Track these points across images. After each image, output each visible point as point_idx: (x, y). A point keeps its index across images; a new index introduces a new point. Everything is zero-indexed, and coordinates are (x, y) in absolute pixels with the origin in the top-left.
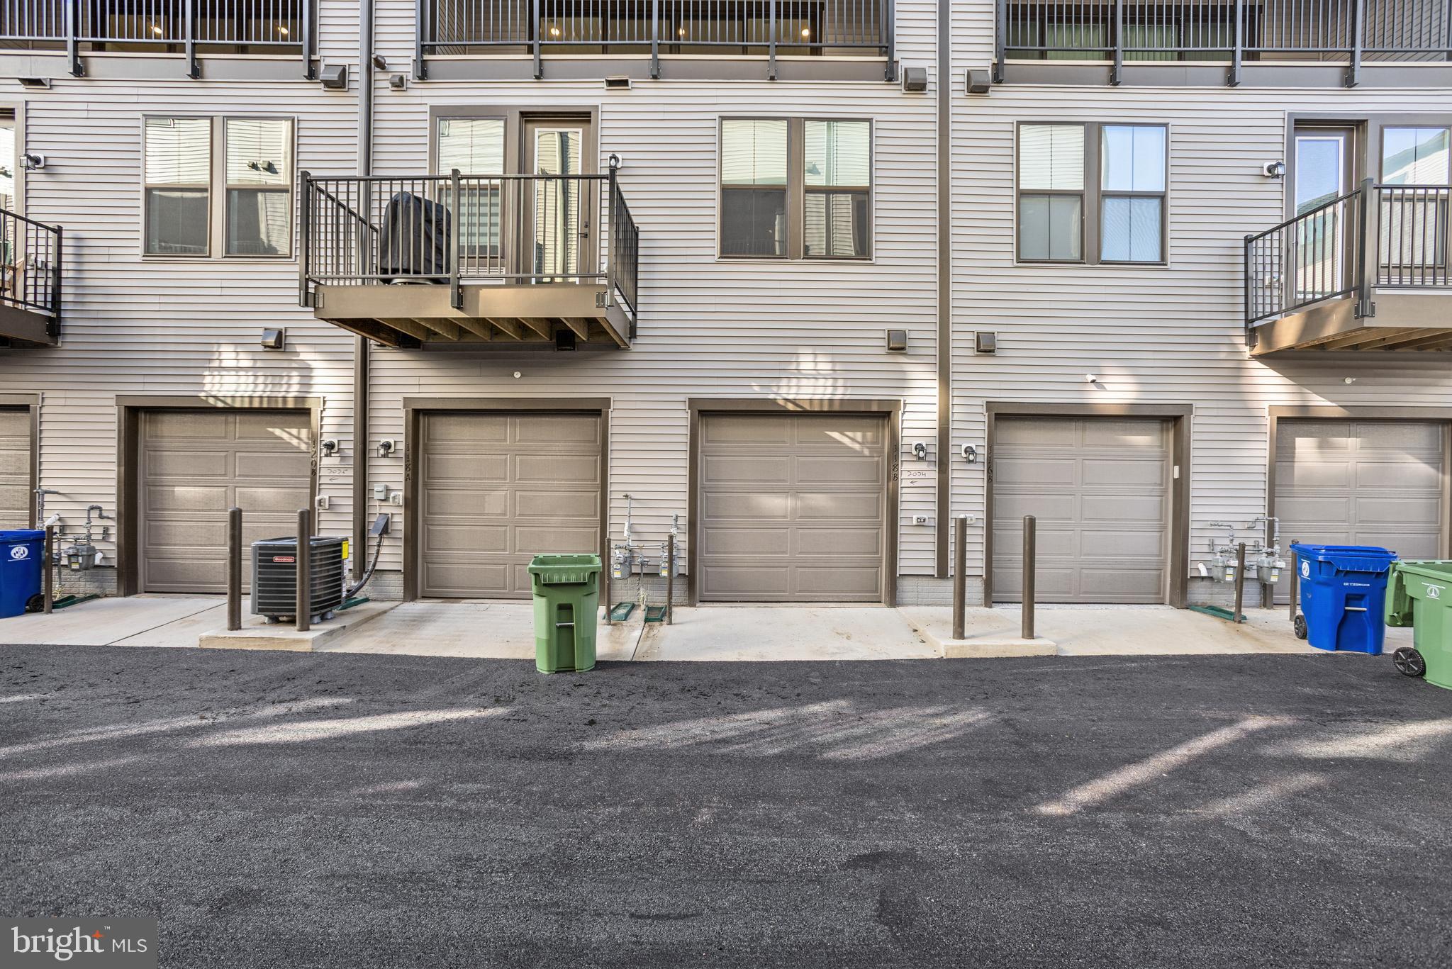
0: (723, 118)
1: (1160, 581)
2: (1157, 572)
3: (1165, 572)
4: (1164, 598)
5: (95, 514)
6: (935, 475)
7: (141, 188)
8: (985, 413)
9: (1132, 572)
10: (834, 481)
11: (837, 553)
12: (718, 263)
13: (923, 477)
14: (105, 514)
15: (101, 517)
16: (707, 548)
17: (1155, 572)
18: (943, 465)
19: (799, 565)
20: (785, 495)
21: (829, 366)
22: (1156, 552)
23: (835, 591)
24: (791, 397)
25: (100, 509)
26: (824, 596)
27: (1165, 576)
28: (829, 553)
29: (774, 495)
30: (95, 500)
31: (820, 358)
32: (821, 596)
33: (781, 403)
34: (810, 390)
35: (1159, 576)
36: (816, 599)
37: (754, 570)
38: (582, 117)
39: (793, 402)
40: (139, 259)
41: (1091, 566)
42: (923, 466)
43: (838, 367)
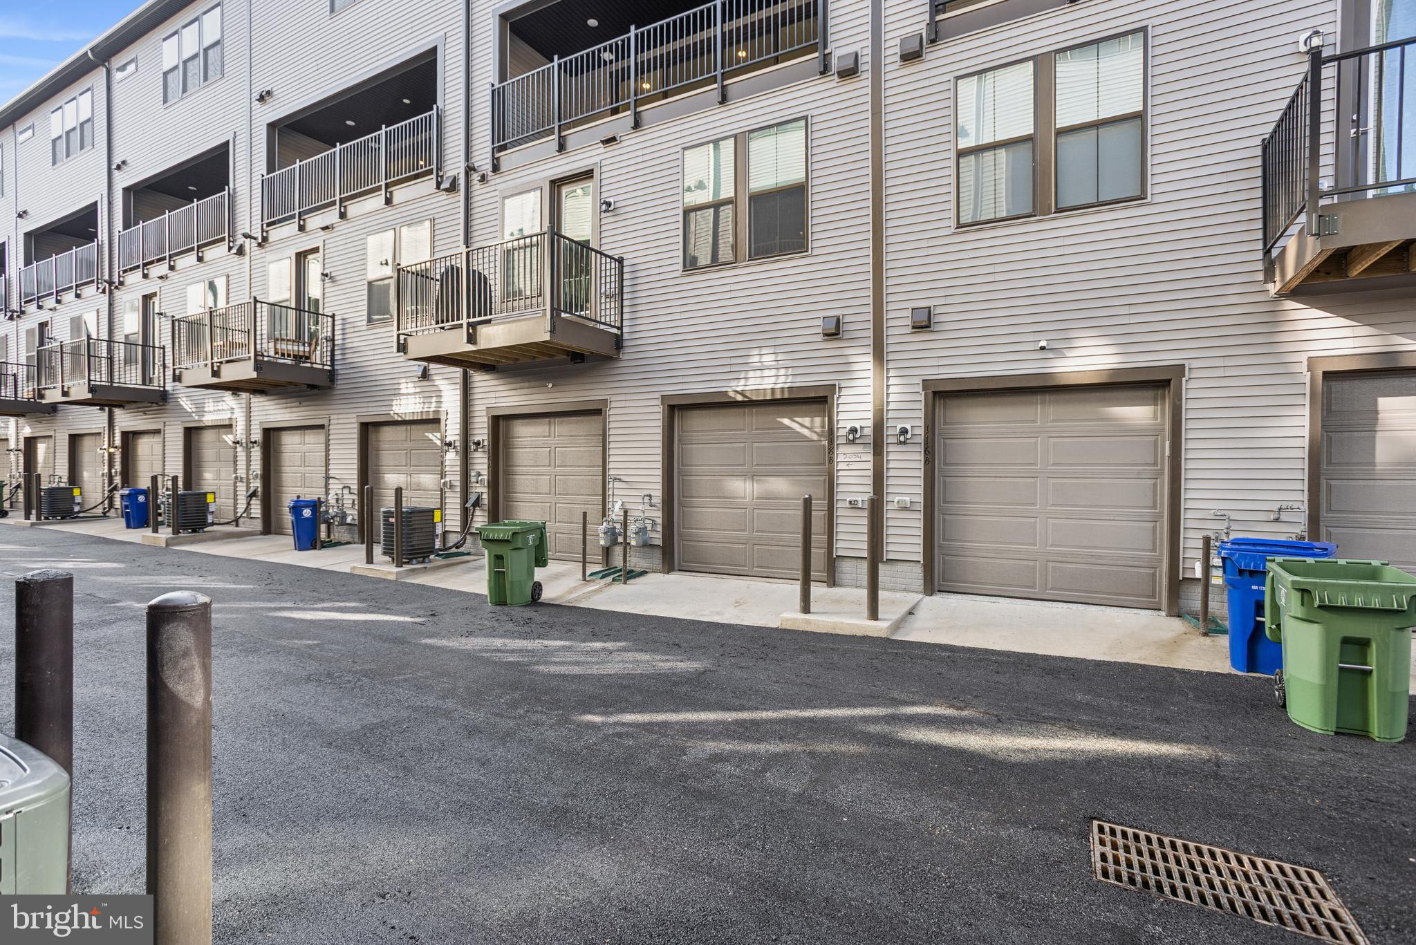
0: (684, 149)
1: (1154, 581)
2: (1151, 571)
3: (1161, 572)
4: (1160, 603)
5: (346, 491)
6: (870, 458)
7: (365, 282)
8: (921, 392)
9: (1114, 568)
10: (785, 465)
11: (789, 533)
12: (682, 276)
13: (859, 460)
14: (352, 491)
15: (350, 493)
16: (683, 525)
17: (1147, 571)
18: (878, 448)
19: (756, 542)
20: (743, 478)
21: (772, 357)
22: (1149, 545)
23: (788, 569)
24: (739, 389)
25: (349, 488)
26: (778, 573)
27: (1161, 576)
28: (782, 532)
29: (734, 478)
30: (347, 482)
31: (764, 351)
32: (775, 572)
33: (732, 394)
34: (758, 381)
35: (1154, 575)
36: (771, 575)
37: (720, 545)
38: (588, 175)
39: (742, 393)
40: (364, 328)
41: (1061, 559)
42: (859, 449)
43: (780, 357)
